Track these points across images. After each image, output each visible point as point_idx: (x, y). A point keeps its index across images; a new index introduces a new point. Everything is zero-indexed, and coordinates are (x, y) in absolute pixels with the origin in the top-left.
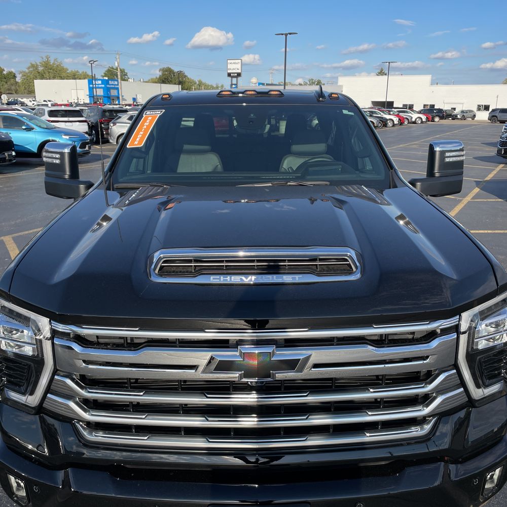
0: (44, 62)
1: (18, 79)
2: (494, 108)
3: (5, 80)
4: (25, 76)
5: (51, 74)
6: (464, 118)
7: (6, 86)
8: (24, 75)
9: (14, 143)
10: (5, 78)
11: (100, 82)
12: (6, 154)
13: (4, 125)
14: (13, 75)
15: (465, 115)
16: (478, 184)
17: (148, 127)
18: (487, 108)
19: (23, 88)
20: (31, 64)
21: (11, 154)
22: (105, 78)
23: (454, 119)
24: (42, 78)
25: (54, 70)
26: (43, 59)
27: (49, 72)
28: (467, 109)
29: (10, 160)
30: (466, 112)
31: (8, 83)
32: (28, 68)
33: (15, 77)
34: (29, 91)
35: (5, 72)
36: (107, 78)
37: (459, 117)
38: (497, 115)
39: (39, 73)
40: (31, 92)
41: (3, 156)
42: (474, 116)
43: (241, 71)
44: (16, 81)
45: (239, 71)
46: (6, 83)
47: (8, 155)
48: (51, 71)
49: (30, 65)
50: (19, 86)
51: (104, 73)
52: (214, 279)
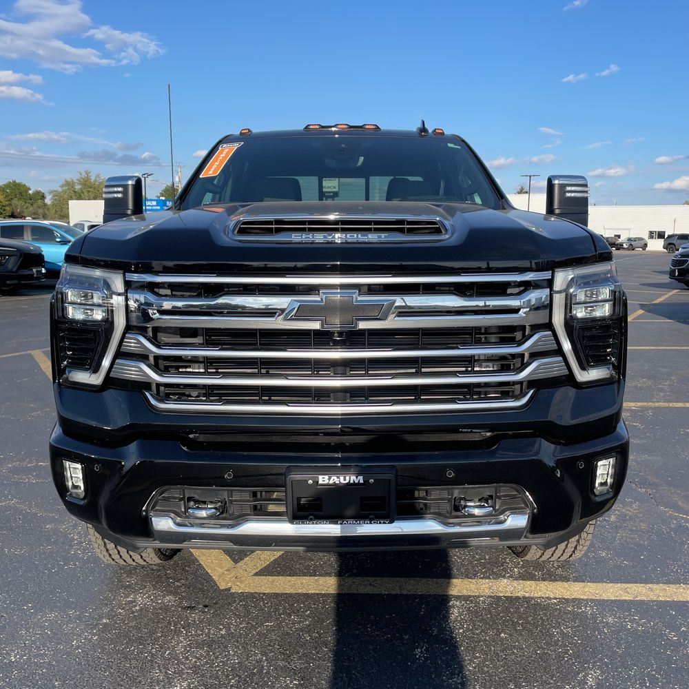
0: (83, 179)
1: (48, 201)
2: (671, 233)
3: (30, 201)
4: (57, 196)
5: (90, 193)
6: (632, 248)
7: (31, 209)
8: (55, 194)
9: (45, 260)
10: (31, 199)
11: (154, 203)
12: (34, 270)
13: (33, 239)
14: (41, 195)
15: (633, 243)
16: (642, 307)
17: (224, 158)
18: (661, 235)
19: (54, 211)
20: (66, 181)
21: (41, 271)
22: (161, 198)
23: (619, 249)
24: (80, 198)
25: (95, 188)
26: (81, 174)
27: (89, 192)
28: (634, 237)
29: (38, 278)
30: (635, 240)
31: (35, 206)
32: (62, 186)
33: (43, 197)
34: (60, 216)
35: (31, 192)
36: (163, 198)
37: (625, 246)
38: (674, 242)
39: (75, 192)
40: (65, 217)
41: (30, 272)
42: (646, 245)
43: (339, 189)
44: (44, 203)
45: (336, 190)
46: (32, 205)
47: (37, 271)
48: (92, 190)
49: (64, 182)
50: (48, 209)
51: (161, 193)
52: (295, 236)
